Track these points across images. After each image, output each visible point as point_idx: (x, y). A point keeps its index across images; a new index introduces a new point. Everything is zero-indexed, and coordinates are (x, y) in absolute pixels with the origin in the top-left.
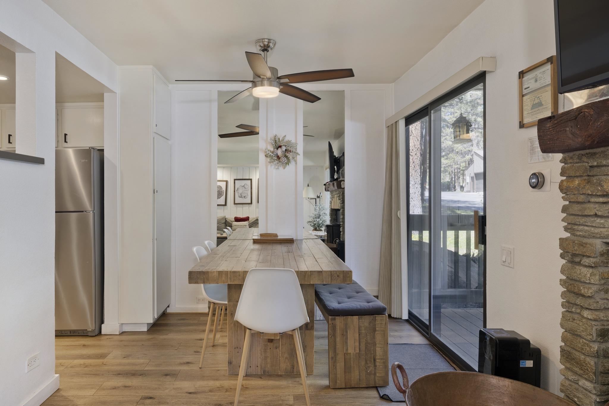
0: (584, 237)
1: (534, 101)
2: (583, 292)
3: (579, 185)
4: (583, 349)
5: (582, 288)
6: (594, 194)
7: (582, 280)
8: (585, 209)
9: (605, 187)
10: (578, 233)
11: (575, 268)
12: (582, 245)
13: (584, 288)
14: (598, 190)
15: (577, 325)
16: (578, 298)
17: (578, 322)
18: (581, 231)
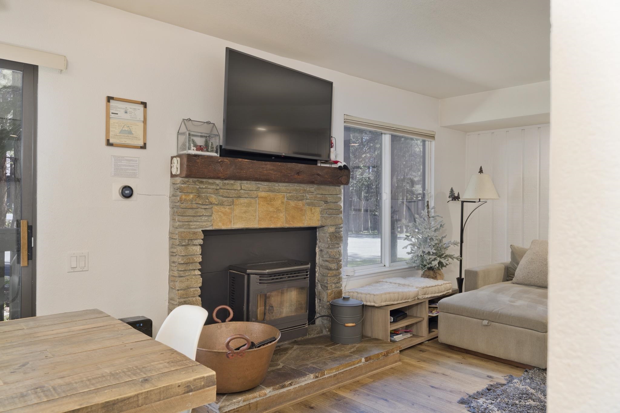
0: (195, 228)
1: (123, 127)
2: (196, 260)
3: (193, 198)
4: (194, 294)
5: (195, 258)
6: (204, 204)
7: (196, 254)
8: (197, 212)
9: (210, 200)
10: (192, 227)
11: (188, 248)
12: (195, 234)
13: (196, 258)
14: (206, 202)
15: (190, 282)
16: (189, 266)
17: (191, 280)
18: (195, 225)
